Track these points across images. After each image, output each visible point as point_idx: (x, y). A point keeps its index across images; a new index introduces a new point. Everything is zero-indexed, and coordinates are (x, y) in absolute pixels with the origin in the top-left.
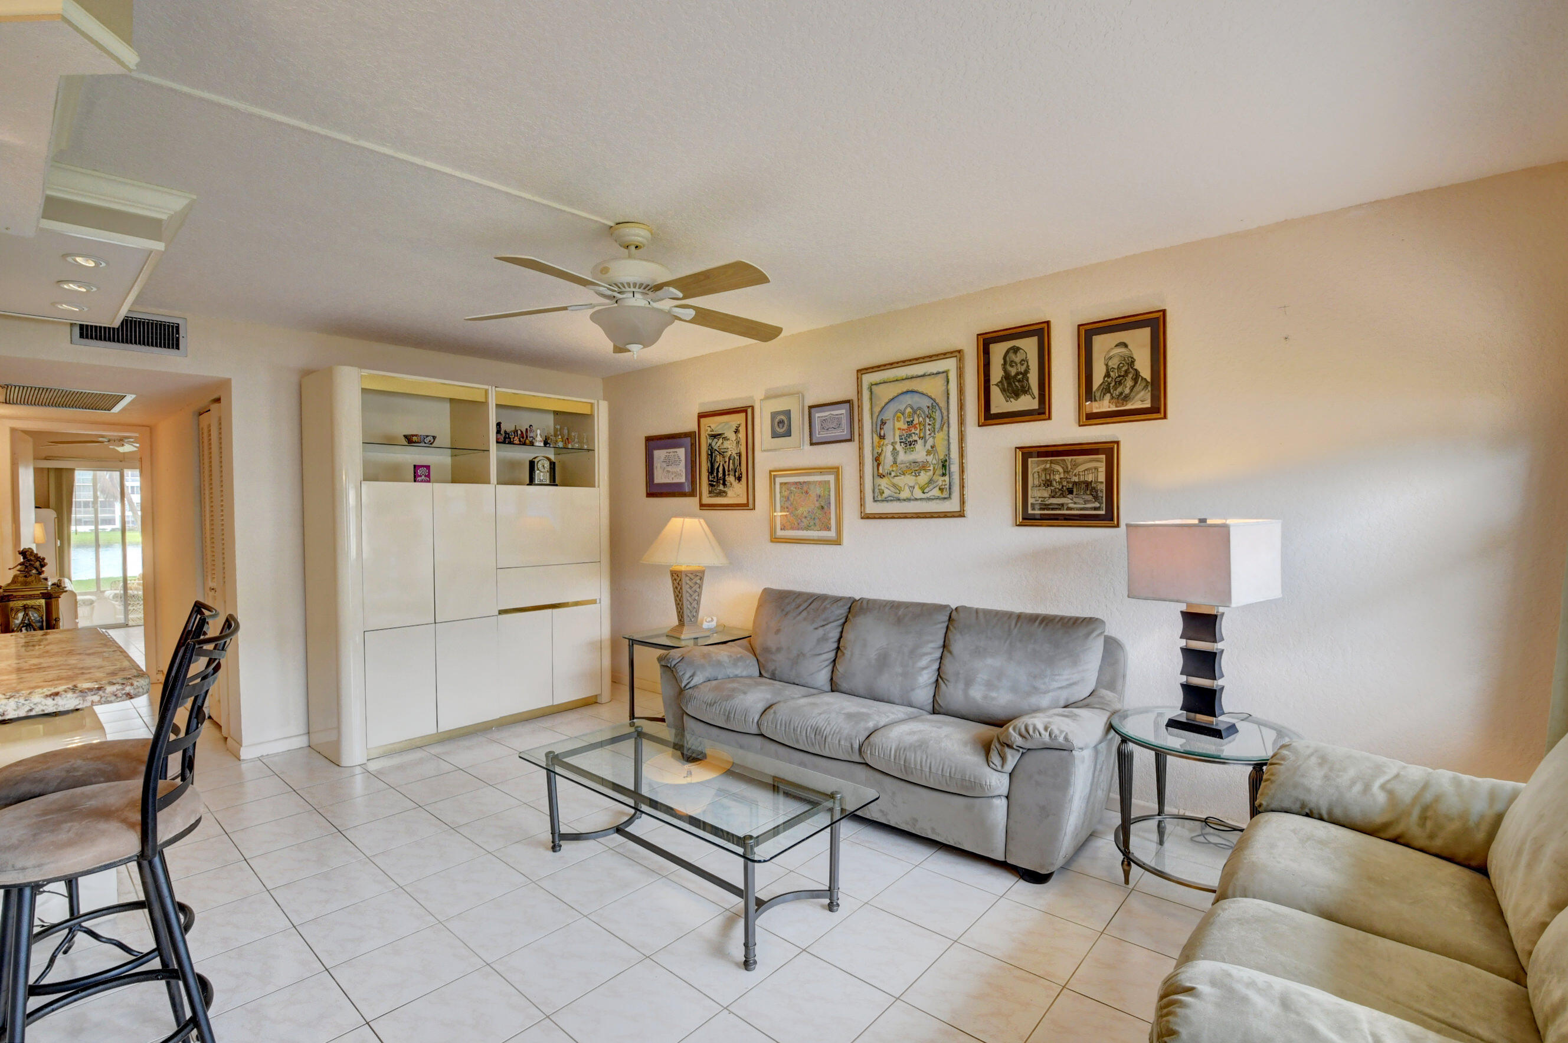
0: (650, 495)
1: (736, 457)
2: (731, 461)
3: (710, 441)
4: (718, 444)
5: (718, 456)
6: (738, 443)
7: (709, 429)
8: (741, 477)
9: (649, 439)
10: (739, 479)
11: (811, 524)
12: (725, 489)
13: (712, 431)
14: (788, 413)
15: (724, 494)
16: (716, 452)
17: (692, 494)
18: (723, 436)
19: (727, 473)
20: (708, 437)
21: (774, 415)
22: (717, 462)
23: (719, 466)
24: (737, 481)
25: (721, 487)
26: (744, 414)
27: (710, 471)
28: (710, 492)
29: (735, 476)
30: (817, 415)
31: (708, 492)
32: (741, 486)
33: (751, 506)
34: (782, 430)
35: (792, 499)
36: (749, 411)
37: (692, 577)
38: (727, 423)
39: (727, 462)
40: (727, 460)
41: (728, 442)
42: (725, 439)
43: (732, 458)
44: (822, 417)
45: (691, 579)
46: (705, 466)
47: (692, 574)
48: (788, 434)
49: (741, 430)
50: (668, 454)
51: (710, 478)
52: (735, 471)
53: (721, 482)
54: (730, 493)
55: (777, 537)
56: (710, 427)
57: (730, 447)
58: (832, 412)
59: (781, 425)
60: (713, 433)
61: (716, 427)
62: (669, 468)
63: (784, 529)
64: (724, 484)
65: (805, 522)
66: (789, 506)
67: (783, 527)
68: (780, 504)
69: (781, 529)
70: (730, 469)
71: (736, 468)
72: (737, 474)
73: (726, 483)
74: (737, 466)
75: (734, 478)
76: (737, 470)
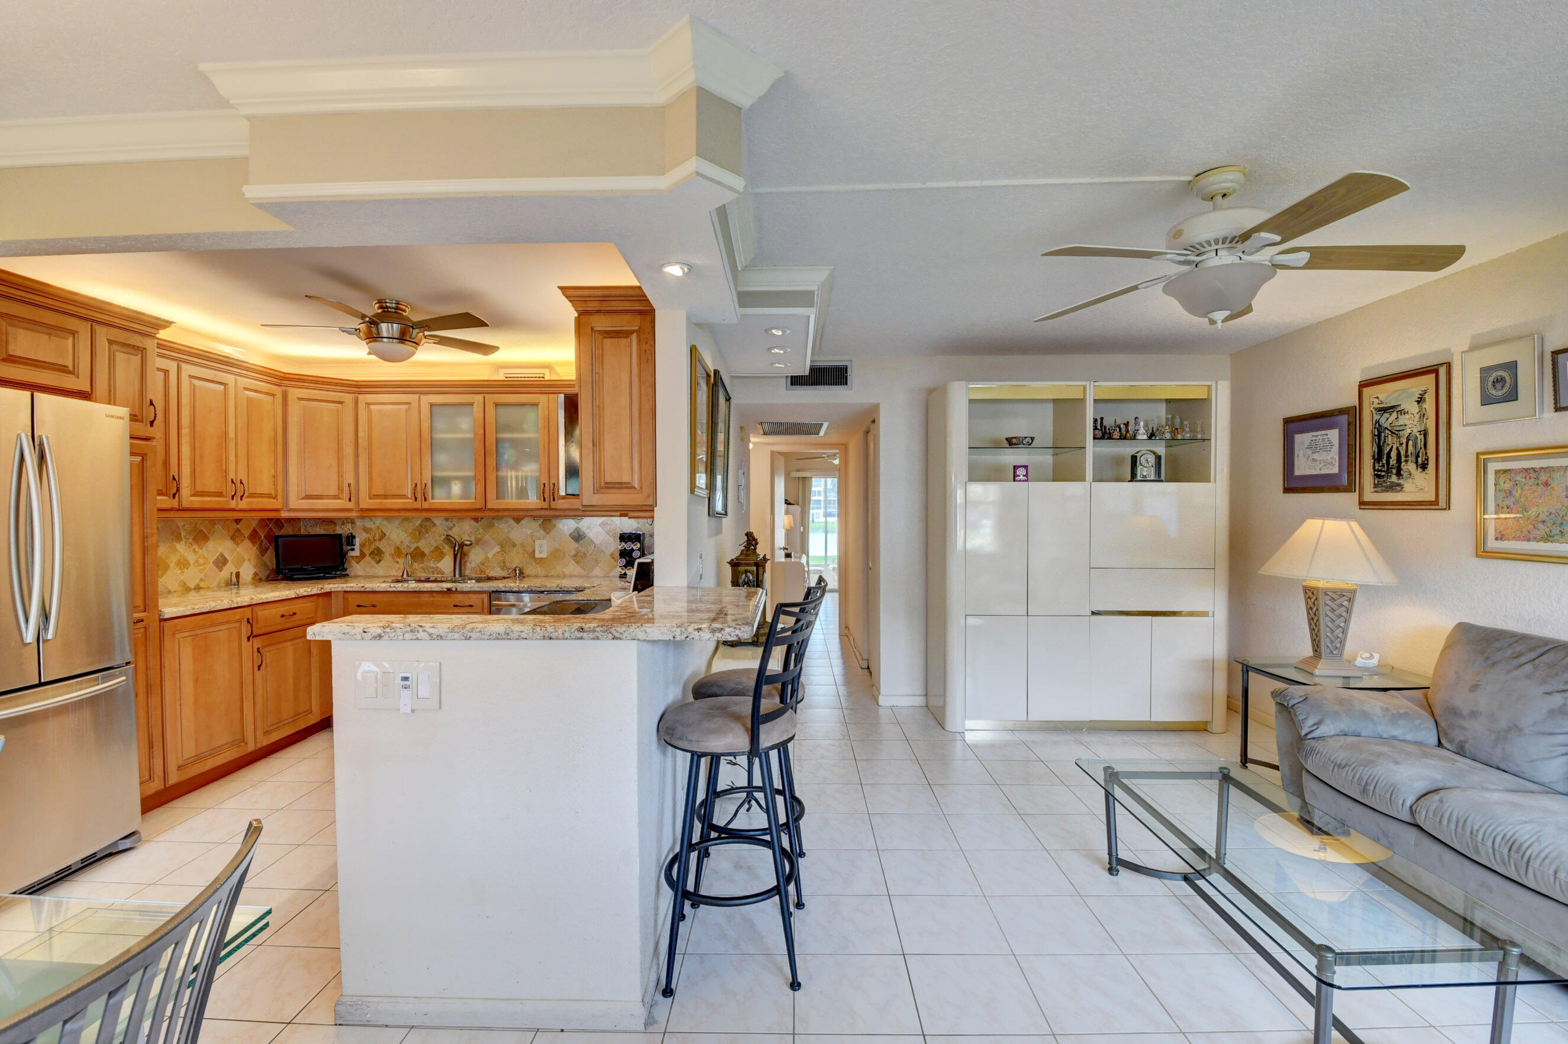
0: (1287, 490)
1: (1418, 436)
2: (1411, 443)
3: (1376, 417)
4: (1390, 421)
5: (1390, 437)
6: (1423, 416)
7: (1376, 401)
8: (1427, 464)
9: (1287, 421)
10: (1424, 467)
11: (1554, 532)
12: (1401, 481)
13: (1382, 403)
14: (1512, 367)
15: (1399, 488)
16: (1387, 431)
17: (1349, 489)
18: (1399, 409)
19: (1403, 459)
20: (1374, 411)
21: (1485, 371)
22: (1388, 445)
23: (1391, 450)
24: (1420, 470)
25: (1394, 478)
26: (1433, 376)
27: (1376, 457)
28: (1376, 486)
29: (1417, 462)
31: (1373, 486)
33: (1442, 503)
34: (1500, 393)
35: (1517, 495)
36: (1442, 371)
37: (1335, 596)
38: (1404, 390)
39: (1404, 445)
40: (1404, 441)
41: (1407, 416)
42: (1403, 412)
43: (1412, 438)
45: (1333, 599)
46: (1368, 449)
47: (1334, 592)
48: (1512, 396)
49: (1427, 399)
50: (1314, 438)
51: (1377, 468)
52: (1417, 456)
53: (1394, 471)
54: (1408, 485)
55: (1487, 549)
56: (1377, 398)
57: (1410, 424)
59: (1498, 386)
60: (1381, 406)
61: (1388, 397)
62: (1316, 456)
63: (1501, 539)
64: (1399, 474)
65: (1543, 529)
66: (1512, 505)
67: (1499, 536)
68: (1495, 502)
69: (1496, 539)
70: (1409, 453)
71: (1419, 452)
72: (1420, 460)
73: (1402, 472)
74: (1421, 448)
75: (1414, 466)
76: (1420, 454)
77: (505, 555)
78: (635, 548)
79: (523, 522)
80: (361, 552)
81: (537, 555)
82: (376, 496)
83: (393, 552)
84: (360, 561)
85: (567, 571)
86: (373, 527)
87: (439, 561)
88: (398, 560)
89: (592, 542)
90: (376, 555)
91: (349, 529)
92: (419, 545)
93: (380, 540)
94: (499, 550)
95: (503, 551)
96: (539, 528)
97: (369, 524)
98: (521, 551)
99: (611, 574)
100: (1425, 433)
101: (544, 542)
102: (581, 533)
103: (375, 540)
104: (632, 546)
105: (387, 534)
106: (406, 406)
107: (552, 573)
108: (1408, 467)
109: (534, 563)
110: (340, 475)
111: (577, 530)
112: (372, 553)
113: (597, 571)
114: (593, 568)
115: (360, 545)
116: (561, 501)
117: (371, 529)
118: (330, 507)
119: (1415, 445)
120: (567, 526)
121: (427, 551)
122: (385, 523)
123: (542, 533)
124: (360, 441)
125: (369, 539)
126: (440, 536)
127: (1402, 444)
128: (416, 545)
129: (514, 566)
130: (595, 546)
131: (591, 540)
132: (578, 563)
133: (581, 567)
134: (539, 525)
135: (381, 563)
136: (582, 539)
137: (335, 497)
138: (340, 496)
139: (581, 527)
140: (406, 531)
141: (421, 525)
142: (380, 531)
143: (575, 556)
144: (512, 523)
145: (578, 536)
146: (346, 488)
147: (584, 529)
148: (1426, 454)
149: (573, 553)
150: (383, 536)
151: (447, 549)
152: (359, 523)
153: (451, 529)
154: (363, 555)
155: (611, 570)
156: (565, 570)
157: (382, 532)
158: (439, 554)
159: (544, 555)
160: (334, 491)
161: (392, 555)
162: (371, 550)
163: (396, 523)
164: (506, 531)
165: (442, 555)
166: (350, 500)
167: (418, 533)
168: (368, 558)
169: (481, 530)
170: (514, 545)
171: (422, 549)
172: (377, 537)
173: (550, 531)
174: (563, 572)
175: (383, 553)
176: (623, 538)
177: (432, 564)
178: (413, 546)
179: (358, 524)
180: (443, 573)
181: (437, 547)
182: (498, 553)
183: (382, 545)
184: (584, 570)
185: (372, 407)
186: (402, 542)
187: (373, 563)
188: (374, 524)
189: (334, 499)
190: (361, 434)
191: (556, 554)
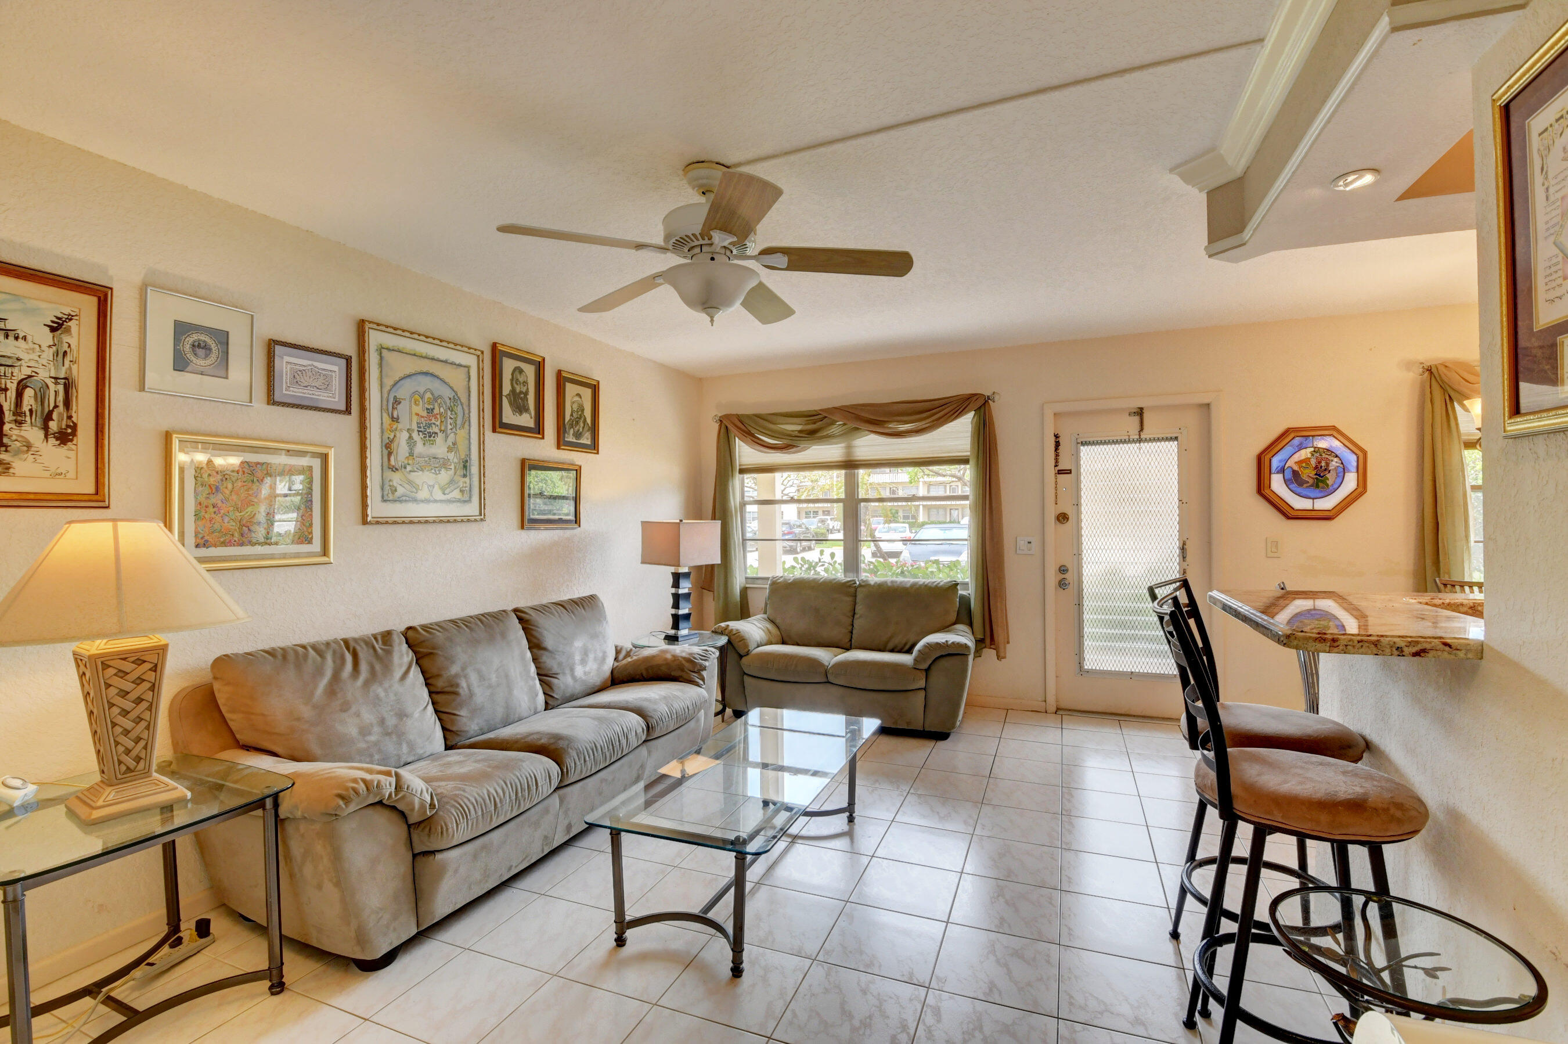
1: (52, 387)
2: (29, 393)
6: (59, 355)
8: (73, 434)
10: (65, 437)
11: (271, 534)
21: (180, 329)
24: (52, 441)
26: (89, 299)
29: (46, 428)
30: (287, 359)
32: (72, 454)
33: (105, 501)
34: (202, 362)
35: (227, 492)
37: (127, 666)
40: (12, 387)
41: (20, 343)
43: (35, 384)
44: (296, 364)
45: (122, 674)
47: (124, 659)
48: (220, 372)
49: (72, 330)
52: (48, 417)
54: (21, 465)
57: (32, 357)
58: (316, 364)
59: (199, 352)
63: (205, 546)
65: (259, 531)
66: (220, 504)
67: (202, 543)
68: (196, 498)
69: (197, 546)
70: (26, 408)
71: (50, 413)
72: (53, 426)
73: (5, 440)
74: (56, 407)
75: (41, 434)
76: (55, 416)
100: (68, 385)
108: (23, 433)
119: (41, 397)
127: (6, 390)
148: (70, 417)
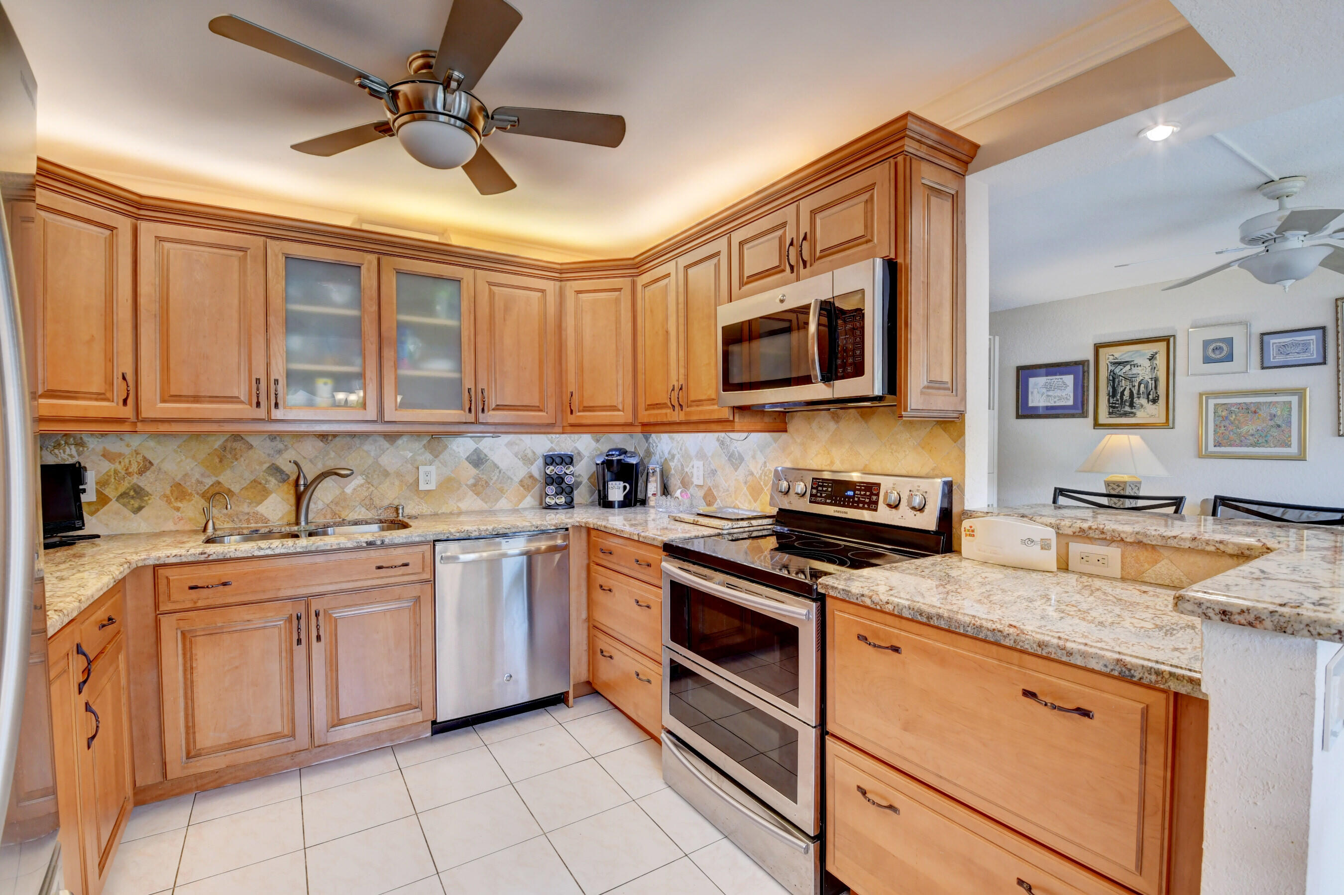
0: (1019, 416)
1: (1150, 382)
2: (1142, 386)
3: (1111, 368)
4: (1124, 371)
5: (1123, 381)
6: (1153, 369)
7: (1111, 357)
8: (1158, 399)
9: (1019, 369)
10: (1155, 401)
11: (1260, 441)
12: (1134, 410)
13: (1116, 358)
14: (1228, 340)
15: (1132, 415)
16: (1121, 378)
17: (1084, 415)
18: (1133, 363)
19: (1135, 395)
20: (1109, 364)
21: (1206, 344)
22: (1122, 386)
23: (1124, 390)
24: (1150, 403)
25: (1127, 409)
26: (1165, 343)
27: (1111, 394)
28: (1110, 413)
29: (1148, 398)
30: (1272, 341)
31: (1108, 413)
32: (1157, 407)
33: (1171, 425)
34: (1219, 356)
35: (1232, 419)
36: (1172, 340)
38: (1137, 351)
39: (1137, 387)
40: (1137, 384)
41: (1139, 368)
42: (1137, 366)
43: (1144, 382)
44: (1280, 343)
46: (1104, 390)
48: (1230, 358)
49: (1158, 358)
50: (1048, 381)
51: (1111, 401)
52: (1149, 394)
53: (1128, 404)
54: (1140, 413)
55: (1208, 453)
56: (1113, 355)
57: (1143, 372)
58: (1294, 338)
59: (1217, 352)
60: (1116, 361)
61: (1121, 356)
62: (1050, 393)
63: (1219, 446)
64: (1132, 405)
65: (1252, 440)
66: (1228, 425)
67: (1217, 444)
68: (1214, 423)
69: (1215, 446)
70: (1141, 392)
71: (1150, 392)
72: (1151, 397)
73: (1134, 405)
74: (1152, 389)
75: (1146, 401)
76: (1151, 393)
77: (372, 488)
78: (568, 472)
79: (400, 442)
80: (99, 493)
81: (422, 487)
82: (177, 398)
83: (168, 492)
84: (98, 510)
85: (464, 505)
86: (126, 451)
87: (259, 503)
88: (179, 504)
89: (496, 466)
90: (133, 498)
91: (71, 456)
92: (221, 479)
93: (141, 472)
94: (363, 481)
95: (369, 483)
96: (423, 449)
97: (114, 446)
98: (397, 483)
99: (521, 506)
100: (1156, 380)
101: (432, 469)
102: (482, 456)
103: (129, 474)
104: (564, 470)
105: (155, 462)
106: (241, 254)
107: (444, 509)
108: (1140, 401)
109: (416, 497)
110: (110, 359)
111: (477, 451)
112: (124, 495)
113: (503, 503)
114: (497, 500)
115: (97, 483)
116: (491, 413)
117: (120, 455)
118: (92, 414)
119: (1146, 387)
120: (462, 446)
121: (236, 488)
122: (152, 444)
123: (428, 456)
124: (143, 301)
125: (116, 472)
126: (261, 463)
127: (1135, 386)
128: (214, 479)
129: (386, 503)
130: (500, 472)
131: (495, 465)
132: (477, 494)
133: (483, 500)
134: (424, 446)
135: (143, 511)
136: (483, 463)
137: (100, 396)
138: (109, 395)
139: (481, 448)
140: (194, 457)
141: (224, 448)
142: (140, 458)
143: (475, 485)
144: (385, 444)
145: (478, 460)
146: (118, 381)
147: (486, 451)
148: (1157, 393)
149: (471, 481)
150: (147, 466)
151: (273, 482)
152: (94, 444)
153: (280, 452)
154: (103, 500)
155: (520, 501)
156: (460, 505)
157: (145, 458)
158: (259, 490)
159: (432, 486)
160: (96, 386)
161: (165, 496)
162: (122, 490)
163: (173, 445)
164: (373, 454)
165: (265, 493)
166: (125, 402)
167: (217, 460)
168: (114, 505)
169: (332, 454)
170: (386, 474)
171: (227, 485)
172: (134, 468)
173: (440, 453)
174: (458, 507)
175: (148, 494)
176: (550, 460)
177: (245, 508)
178: (209, 482)
179: (91, 446)
180: (267, 521)
181: (255, 481)
182: (362, 485)
183: (144, 482)
184: (486, 503)
185: (167, 245)
186: (186, 475)
187: (126, 512)
188: (128, 446)
189: (96, 400)
190: (144, 289)
191: (448, 485)
